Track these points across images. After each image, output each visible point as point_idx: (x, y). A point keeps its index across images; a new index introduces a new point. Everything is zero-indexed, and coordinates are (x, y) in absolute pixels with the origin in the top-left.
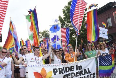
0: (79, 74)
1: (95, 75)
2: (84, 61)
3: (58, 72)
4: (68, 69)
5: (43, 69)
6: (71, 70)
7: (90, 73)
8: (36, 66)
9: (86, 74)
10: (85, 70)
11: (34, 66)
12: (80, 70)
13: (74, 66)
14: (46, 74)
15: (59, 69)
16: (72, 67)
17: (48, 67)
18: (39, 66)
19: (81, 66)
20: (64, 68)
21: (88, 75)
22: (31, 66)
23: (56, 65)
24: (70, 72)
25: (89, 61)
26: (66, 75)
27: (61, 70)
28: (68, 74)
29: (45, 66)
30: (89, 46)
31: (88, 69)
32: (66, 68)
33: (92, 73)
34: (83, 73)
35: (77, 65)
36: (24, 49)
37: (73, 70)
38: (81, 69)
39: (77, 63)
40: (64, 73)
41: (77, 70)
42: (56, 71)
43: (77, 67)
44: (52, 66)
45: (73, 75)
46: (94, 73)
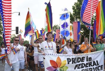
0: (88, 65)
1: (102, 67)
2: (94, 53)
3: (71, 62)
4: (79, 60)
5: (58, 58)
6: (82, 61)
7: (98, 65)
8: (52, 55)
9: (95, 65)
10: (94, 62)
11: (50, 54)
12: (90, 62)
13: (84, 57)
14: (61, 63)
15: (72, 59)
16: (83, 58)
17: (62, 57)
18: (55, 55)
19: (91, 58)
20: (76, 58)
21: (96, 66)
22: (48, 54)
23: (70, 55)
24: (81, 63)
25: (99, 54)
26: (77, 65)
27: (73, 60)
28: (80, 65)
29: (60, 55)
30: (98, 39)
31: (97, 61)
32: (78, 58)
33: (100, 65)
34: (92, 64)
35: (87, 57)
36: (40, 39)
37: (84, 61)
38: (91, 60)
39: (88, 55)
40: (76, 63)
41: (87, 61)
42: (69, 60)
43: (87, 58)
44: (66, 55)
45: (83, 65)
46: (101, 66)
